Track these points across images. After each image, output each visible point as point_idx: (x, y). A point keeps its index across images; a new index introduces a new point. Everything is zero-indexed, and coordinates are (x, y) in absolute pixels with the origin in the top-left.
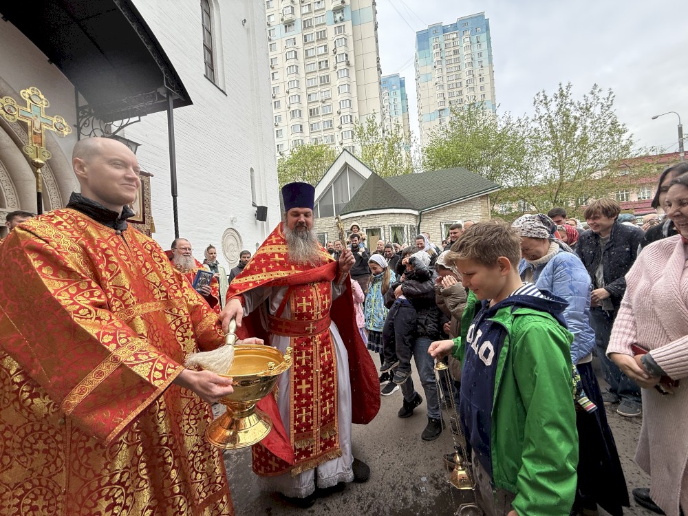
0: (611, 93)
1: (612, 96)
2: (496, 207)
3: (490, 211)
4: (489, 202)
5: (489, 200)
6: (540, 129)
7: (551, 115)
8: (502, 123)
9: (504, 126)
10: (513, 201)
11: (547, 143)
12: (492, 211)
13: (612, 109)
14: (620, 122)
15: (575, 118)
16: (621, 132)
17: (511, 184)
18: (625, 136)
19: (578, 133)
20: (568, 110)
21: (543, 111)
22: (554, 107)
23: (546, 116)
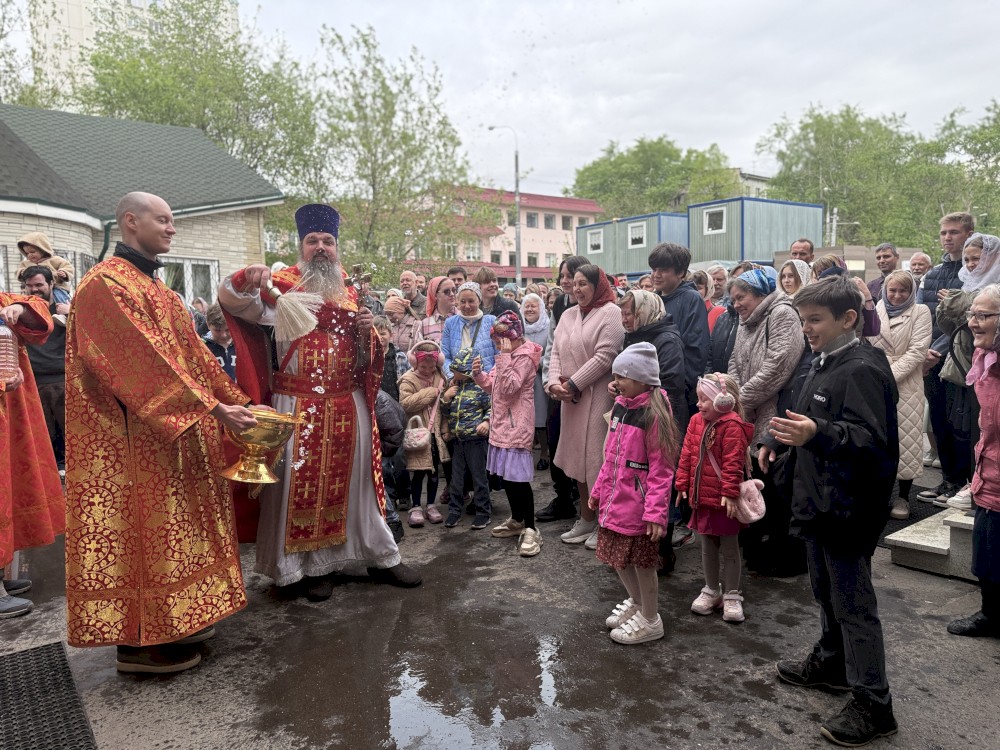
5: (262, 220)
7: (356, 72)
16: (455, 143)
19: (397, 121)
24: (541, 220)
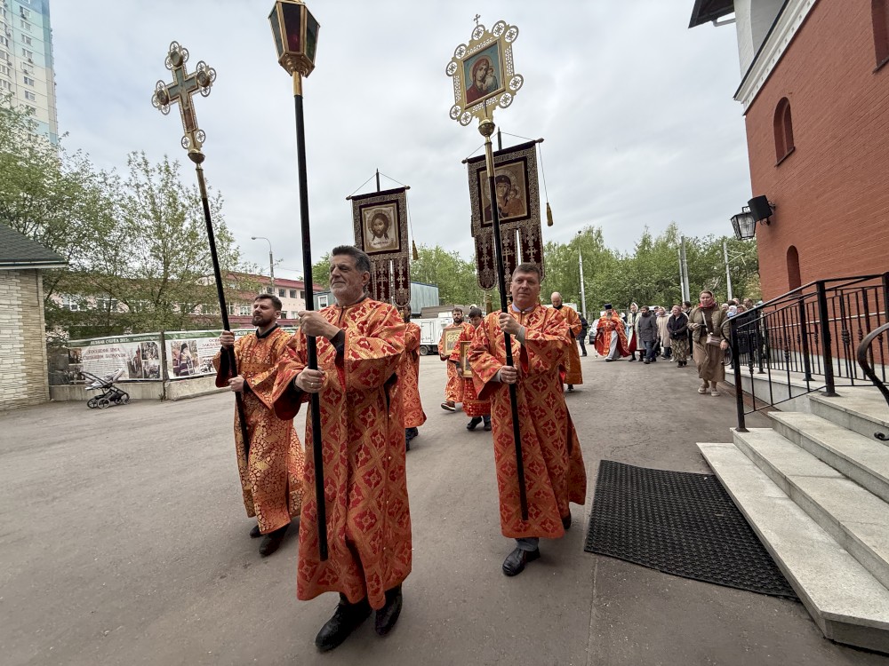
0: (220, 196)
1: (221, 199)
2: (55, 297)
3: (42, 300)
4: (41, 284)
5: (40, 279)
6: (137, 199)
7: (154, 188)
8: (73, 165)
9: (76, 170)
10: (88, 291)
11: (146, 222)
12: (45, 301)
13: (221, 212)
14: (229, 229)
15: (183, 206)
16: (230, 240)
17: (87, 263)
18: (233, 246)
19: (186, 225)
20: (175, 191)
21: (142, 179)
22: (157, 180)
23: (146, 187)
24: (288, 293)
